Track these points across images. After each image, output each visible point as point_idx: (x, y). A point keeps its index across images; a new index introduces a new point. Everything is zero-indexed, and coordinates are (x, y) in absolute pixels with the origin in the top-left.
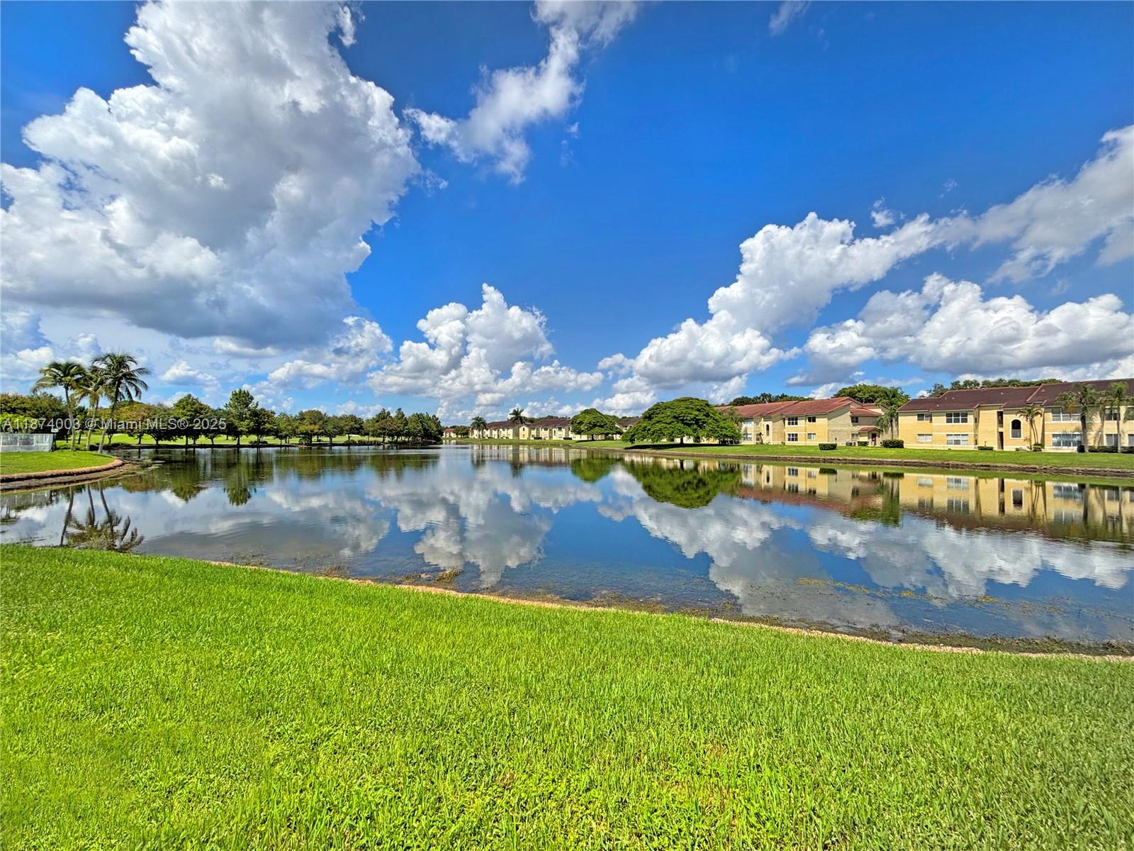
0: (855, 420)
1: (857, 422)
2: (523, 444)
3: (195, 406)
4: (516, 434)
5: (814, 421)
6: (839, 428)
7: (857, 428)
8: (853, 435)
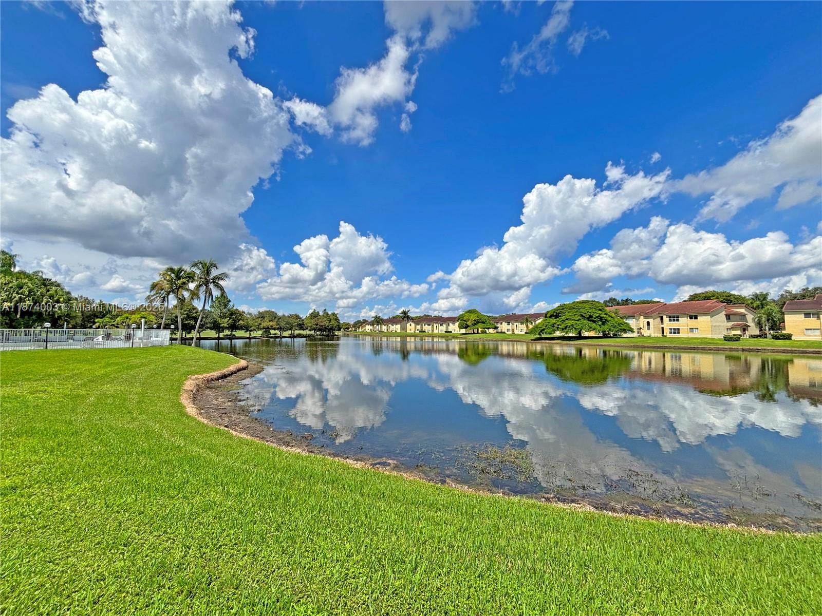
0: (728, 317)
1: (729, 319)
2: (411, 335)
3: (189, 307)
4: (404, 328)
5: (696, 318)
6: (718, 324)
7: (730, 324)
8: (727, 329)
